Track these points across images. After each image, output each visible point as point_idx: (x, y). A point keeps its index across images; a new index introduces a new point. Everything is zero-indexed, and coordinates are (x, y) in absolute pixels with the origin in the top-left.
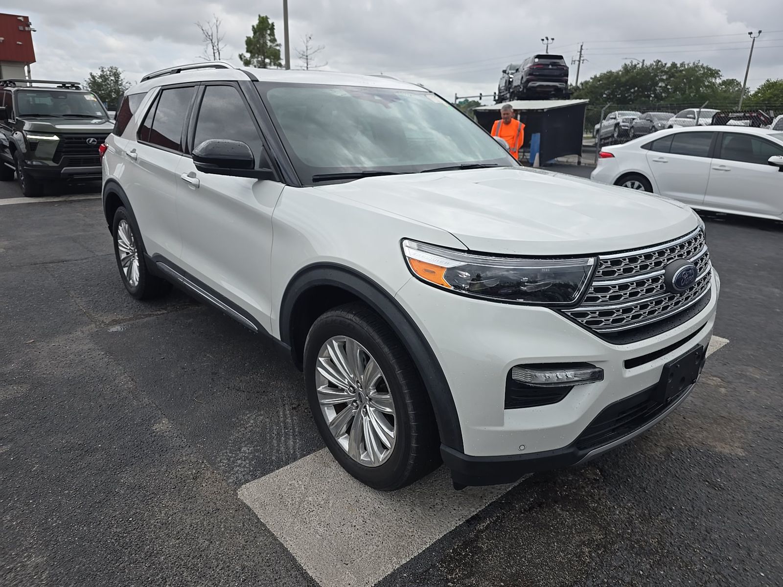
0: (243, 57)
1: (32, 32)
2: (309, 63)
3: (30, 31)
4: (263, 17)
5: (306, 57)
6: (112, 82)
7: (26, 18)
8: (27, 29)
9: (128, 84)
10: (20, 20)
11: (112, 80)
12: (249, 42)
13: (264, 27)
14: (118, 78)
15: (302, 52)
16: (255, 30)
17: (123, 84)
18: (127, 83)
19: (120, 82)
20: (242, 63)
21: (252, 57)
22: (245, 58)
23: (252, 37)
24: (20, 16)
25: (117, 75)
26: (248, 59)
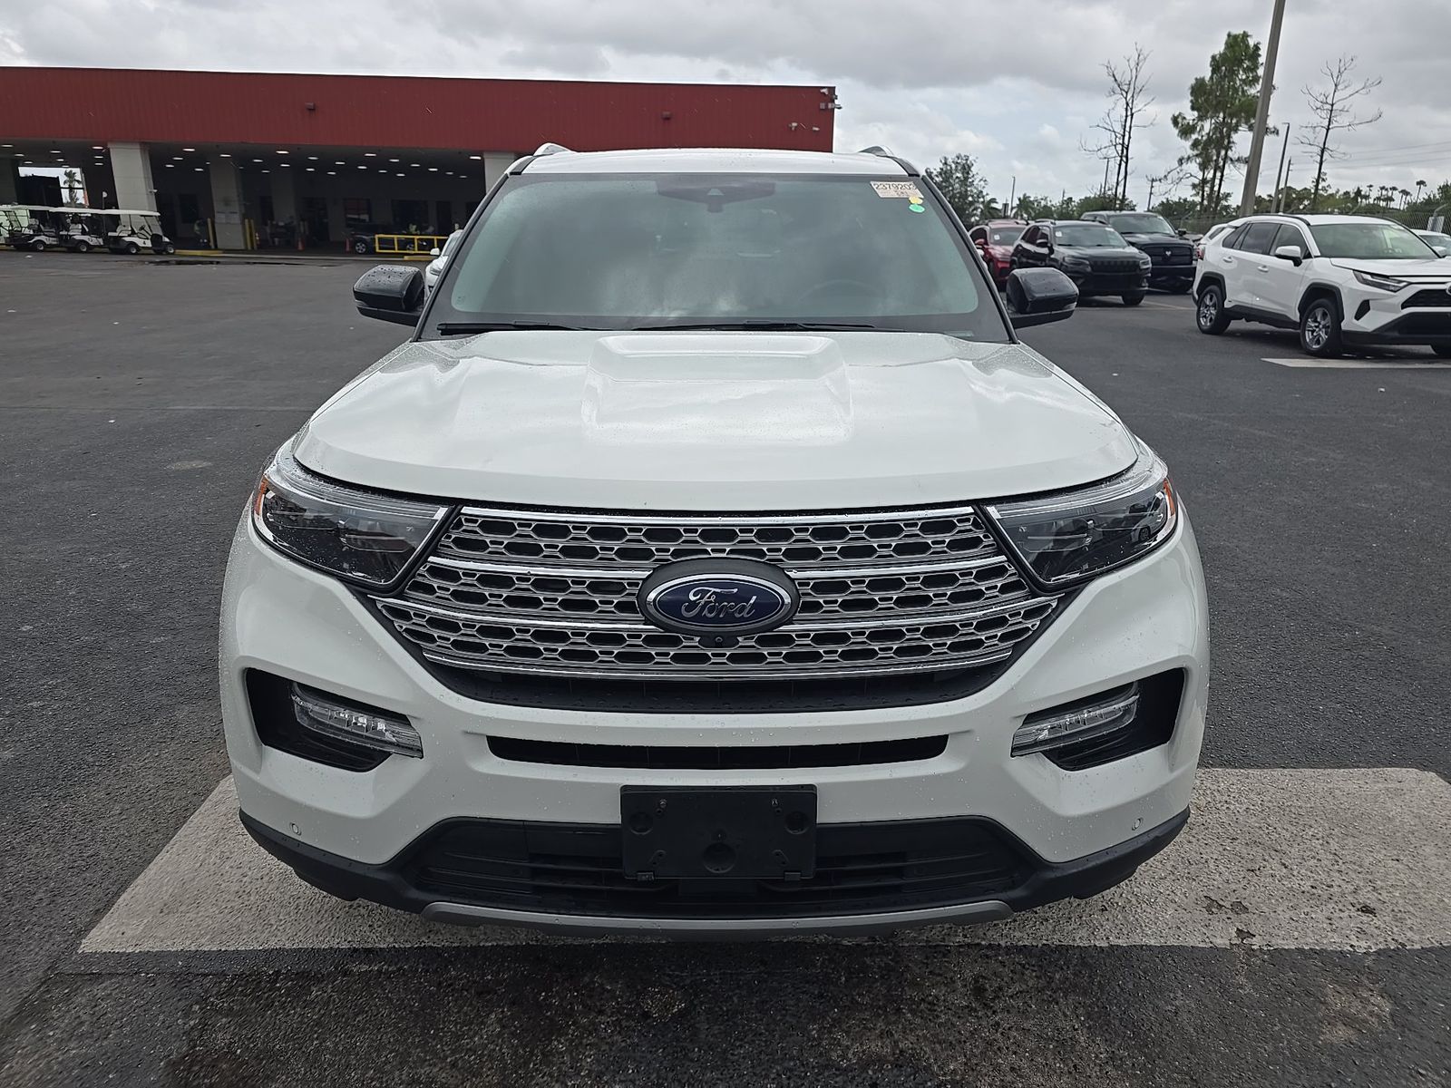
0: (1180, 120)
1: (836, 110)
2: (1334, 119)
3: (833, 110)
4: (1236, 37)
5: (1329, 107)
6: (957, 180)
7: (832, 89)
8: (830, 106)
9: (982, 182)
10: (824, 93)
11: (957, 177)
12: (1199, 89)
13: (1238, 54)
14: (968, 173)
15: (1322, 98)
16: (1216, 64)
17: (975, 183)
18: (981, 180)
19: (970, 180)
20: (1176, 131)
21: (1201, 118)
22: (1186, 122)
23: (1207, 78)
24: (824, 87)
25: (966, 169)
26: (1191, 123)
